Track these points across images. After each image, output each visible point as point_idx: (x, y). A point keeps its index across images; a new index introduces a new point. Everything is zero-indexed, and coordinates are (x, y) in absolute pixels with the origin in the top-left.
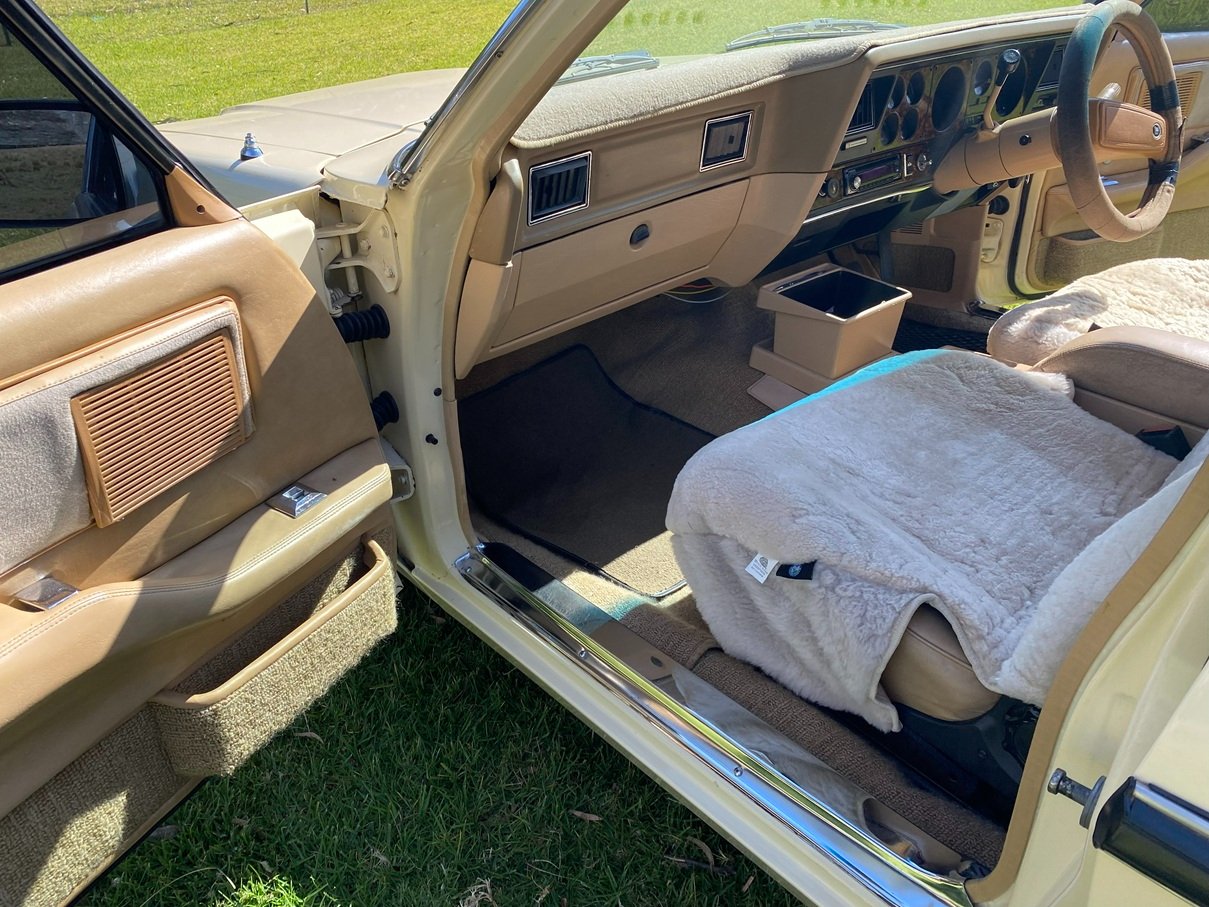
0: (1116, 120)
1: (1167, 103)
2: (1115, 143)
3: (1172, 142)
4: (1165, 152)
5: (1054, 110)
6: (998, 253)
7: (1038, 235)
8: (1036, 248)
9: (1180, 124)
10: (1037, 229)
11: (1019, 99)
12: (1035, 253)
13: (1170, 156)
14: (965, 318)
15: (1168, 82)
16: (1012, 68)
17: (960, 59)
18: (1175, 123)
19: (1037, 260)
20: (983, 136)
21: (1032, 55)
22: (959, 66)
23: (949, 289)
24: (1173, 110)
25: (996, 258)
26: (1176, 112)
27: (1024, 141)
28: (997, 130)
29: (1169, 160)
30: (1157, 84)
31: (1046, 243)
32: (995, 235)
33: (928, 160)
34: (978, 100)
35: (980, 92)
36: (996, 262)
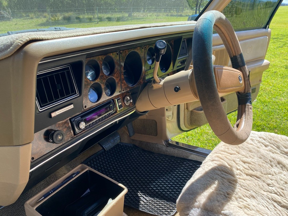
0: (223, 76)
1: (240, 64)
2: (224, 89)
3: (246, 83)
4: (244, 88)
5: (189, 72)
6: (173, 117)
7: (186, 110)
8: (186, 115)
9: (248, 74)
10: (185, 109)
11: (170, 64)
12: (186, 117)
13: (247, 90)
14: (164, 148)
15: (239, 54)
16: (163, 52)
17: (135, 47)
18: (246, 73)
19: (187, 119)
20: (155, 86)
21: (173, 43)
22: (136, 51)
23: (156, 135)
24: (243, 67)
25: (172, 119)
26: (245, 68)
27: (177, 90)
28: (162, 83)
29: (246, 92)
30: (234, 55)
31: (189, 113)
32: (170, 111)
33: (130, 100)
34: (150, 67)
35: (151, 63)
36: (173, 120)
